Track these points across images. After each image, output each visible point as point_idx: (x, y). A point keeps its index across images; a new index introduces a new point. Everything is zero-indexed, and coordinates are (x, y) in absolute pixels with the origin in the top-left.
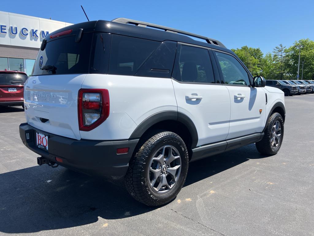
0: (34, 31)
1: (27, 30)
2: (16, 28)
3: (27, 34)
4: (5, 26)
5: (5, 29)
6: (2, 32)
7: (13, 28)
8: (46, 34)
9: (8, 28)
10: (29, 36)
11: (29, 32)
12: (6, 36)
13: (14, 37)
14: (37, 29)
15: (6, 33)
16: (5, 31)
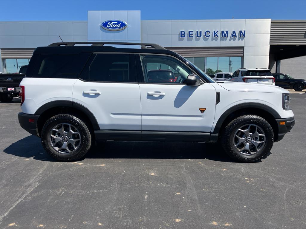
0: (215, 32)
1: (209, 32)
2: (201, 32)
3: (209, 36)
4: (193, 32)
5: (192, 34)
6: (190, 37)
7: (199, 33)
8: (225, 33)
9: (194, 33)
10: (210, 37)
11: (211, 34)
12: (193, 39)
13: (198, 40)
14: (218, 30)
15: (193, 37)
16: (193, 35)
